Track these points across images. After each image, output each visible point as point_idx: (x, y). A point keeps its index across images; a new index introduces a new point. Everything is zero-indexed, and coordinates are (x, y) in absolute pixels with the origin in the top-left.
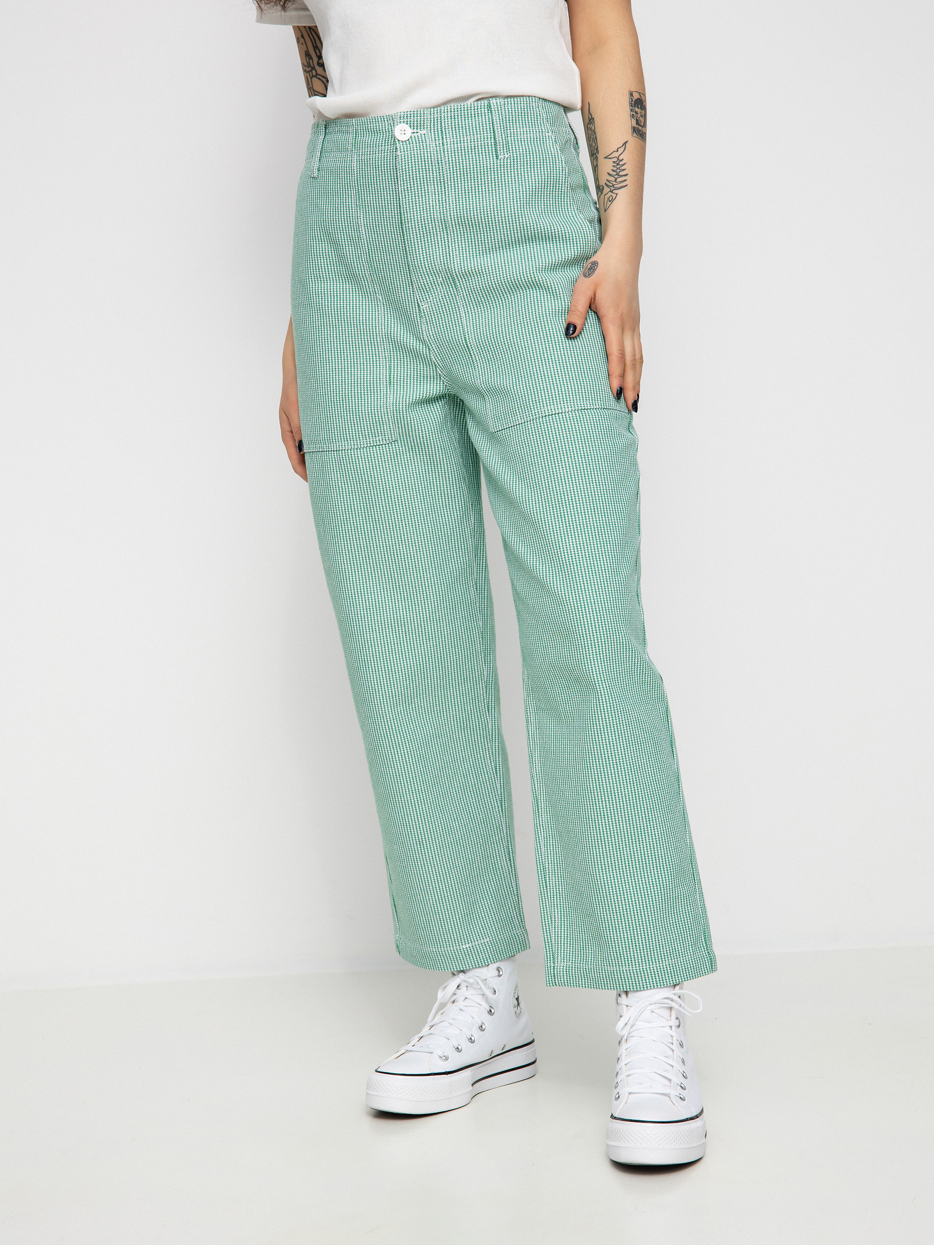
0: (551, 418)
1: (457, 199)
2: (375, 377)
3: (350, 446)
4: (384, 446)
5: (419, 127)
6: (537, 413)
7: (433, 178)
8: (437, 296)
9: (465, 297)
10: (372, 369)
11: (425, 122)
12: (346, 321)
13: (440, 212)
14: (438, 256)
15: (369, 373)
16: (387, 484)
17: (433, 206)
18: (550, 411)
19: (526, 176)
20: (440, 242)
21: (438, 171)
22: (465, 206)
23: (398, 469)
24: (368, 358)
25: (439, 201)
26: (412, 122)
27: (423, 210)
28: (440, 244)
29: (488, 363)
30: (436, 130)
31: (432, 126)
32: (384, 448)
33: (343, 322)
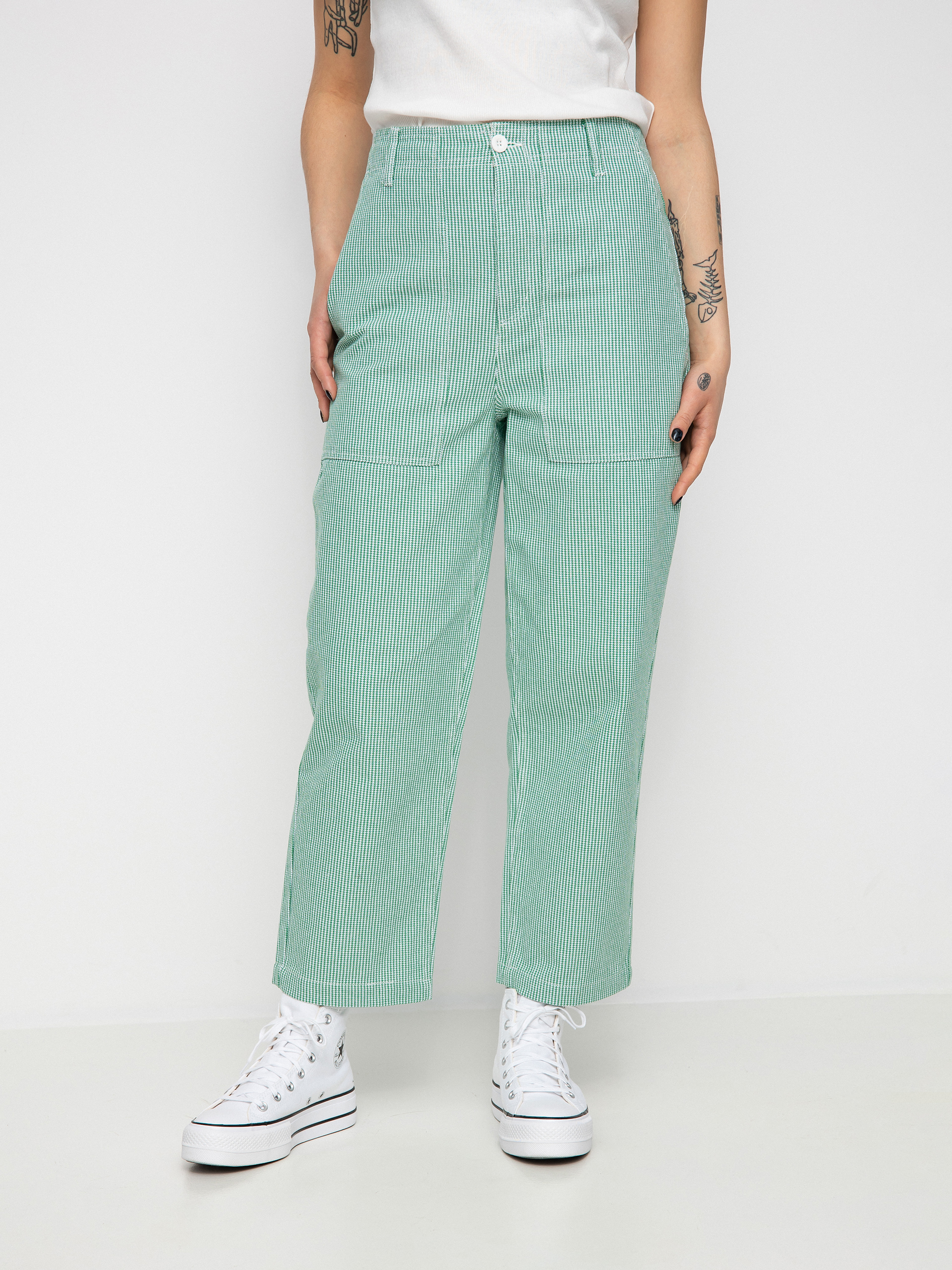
0: (618, 465)
1: (554, 216)
2: (431, 396)
3: (391, 461)
4: (424, 468)
5: (515, 139)
6: (605, 458)
7: (530, 192)
8: (518, 315)
9: (548, 318)
10: (429, 387)
11: (522, 134)
12: (409, 335)
13: (536, 228)
14: (530, 274)
15: (425, 391)
16: (419, 507)
17: (529, 221)
18: (619, 458)
19: (621, 195)
20: (532, 259)
21: (535, 186)
22: (562, 222)
23: (433, 494)
24: (426, 374)
25: (535, 216)
26: (508, 134)
27: (519, 224)
28: (532, 262)
29: (559, 392)
30: (532, 143)
31: (528, 139)
32: (424, 470)
33: (406, 334)
